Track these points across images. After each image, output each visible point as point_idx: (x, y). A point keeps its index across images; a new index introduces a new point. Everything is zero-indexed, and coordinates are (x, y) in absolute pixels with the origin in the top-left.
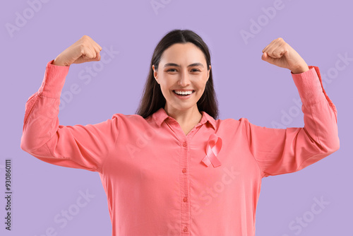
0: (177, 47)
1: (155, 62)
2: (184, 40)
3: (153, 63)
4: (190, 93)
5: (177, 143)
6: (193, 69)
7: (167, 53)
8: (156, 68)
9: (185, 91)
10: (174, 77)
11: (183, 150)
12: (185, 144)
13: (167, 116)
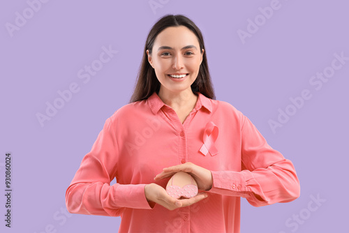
0: (170, 31)
1: (149, 47)
2: (177, 23)
3: (146, 48)
4: (184, 76)
5: (175, 133)
6: (187, 52)
7: (160, 37)
8: (150, 53)
9: (179, 74)
10: (168, 61)
11: (181, 140)
12: (182, 134)
13: (163, 104)
